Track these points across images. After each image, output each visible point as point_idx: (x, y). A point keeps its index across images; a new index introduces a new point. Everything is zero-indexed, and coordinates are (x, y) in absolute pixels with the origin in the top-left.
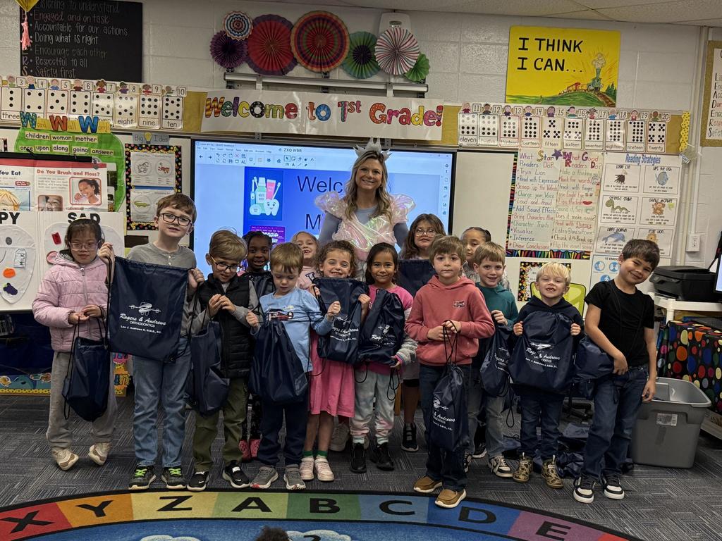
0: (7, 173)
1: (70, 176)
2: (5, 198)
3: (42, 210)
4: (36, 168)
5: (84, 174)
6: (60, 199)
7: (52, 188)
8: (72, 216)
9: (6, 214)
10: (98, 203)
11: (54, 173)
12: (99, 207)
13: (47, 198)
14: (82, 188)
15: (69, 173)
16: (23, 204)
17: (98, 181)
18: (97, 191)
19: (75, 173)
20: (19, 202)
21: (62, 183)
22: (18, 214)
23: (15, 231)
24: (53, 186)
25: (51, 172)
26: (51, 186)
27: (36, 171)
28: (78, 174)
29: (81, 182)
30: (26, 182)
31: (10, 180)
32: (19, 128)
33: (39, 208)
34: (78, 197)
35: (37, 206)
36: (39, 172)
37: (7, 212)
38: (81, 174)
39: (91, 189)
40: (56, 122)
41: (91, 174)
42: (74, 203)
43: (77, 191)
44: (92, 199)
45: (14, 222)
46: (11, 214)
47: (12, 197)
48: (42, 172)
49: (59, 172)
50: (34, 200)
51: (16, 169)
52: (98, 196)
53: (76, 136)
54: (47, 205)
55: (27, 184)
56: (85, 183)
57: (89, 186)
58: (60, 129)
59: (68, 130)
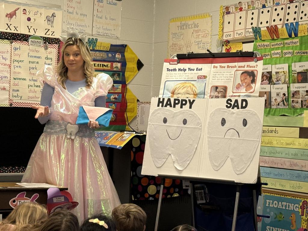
0: (193, 70)
1: (235, 69)
2: (189, 89)
3: (212, 98)
4: (213, 65)
5: (246, 66)
6: (225, 89)
7: (221, 79)
8: (229, 102)
9: (186, 101)
10: (251, 91)
11: (224, 67)
12: (251, 94)
13: (217, 88)
14: (242, 79)
15: (235, 67)
16: (200, 94)
17: (255, 72)
18: (253, 81)
19: (239, 67)
20: (198, 91)
21: (229, 76)
22: (194, 101)
23: (190, 114)
24: (223, 78)
25: (222, 67)
26: (221, 78)
27: (212, 67)
28: (242, 67)
29: (242, 73)
30: (204, 76)
31: (194, 75)
32: (253, 42)
33: (210, 96)
34: (238, 87)
35: (209, 95)
36: (214, 67)
37: (187, 99)
38: (244, 67)
39: (249, 79)
40: (272, 31)
41: (251, 67)
42: (235, 91)
43: (239, 81)
44: (248, 87)
45: (190, 107)
46: (190, 100)
47: (194, 88)
48: (217, 67)
49: (228, 67)
50: (208, 90)
51: (199, 66)
52: (253, 85)
53: (286, 41)
54: (216, 94)
55: (205, 77)
56: (246, 74)
57: (248, 77)
58: (275, 38)
59: (281, 37)
